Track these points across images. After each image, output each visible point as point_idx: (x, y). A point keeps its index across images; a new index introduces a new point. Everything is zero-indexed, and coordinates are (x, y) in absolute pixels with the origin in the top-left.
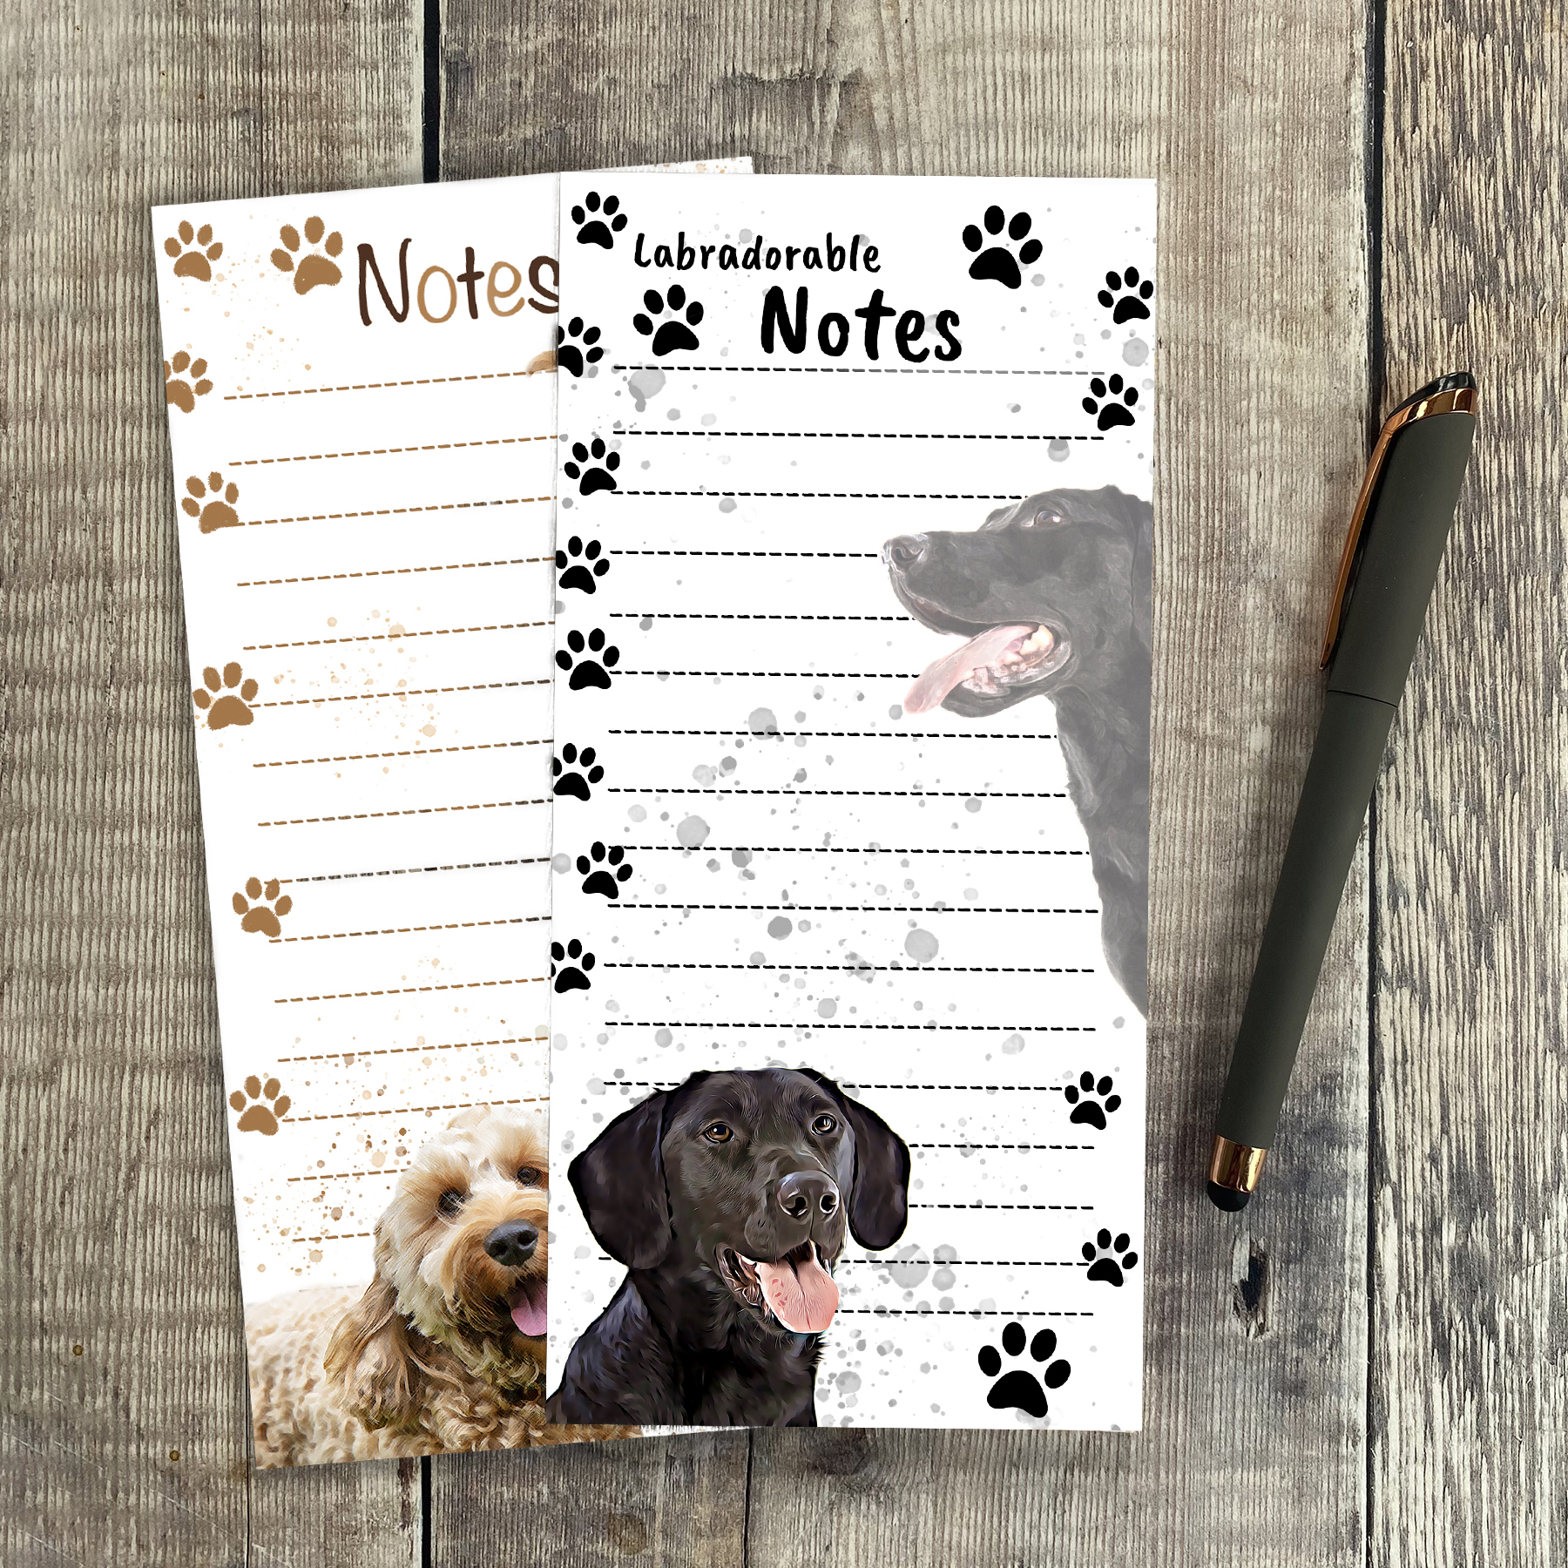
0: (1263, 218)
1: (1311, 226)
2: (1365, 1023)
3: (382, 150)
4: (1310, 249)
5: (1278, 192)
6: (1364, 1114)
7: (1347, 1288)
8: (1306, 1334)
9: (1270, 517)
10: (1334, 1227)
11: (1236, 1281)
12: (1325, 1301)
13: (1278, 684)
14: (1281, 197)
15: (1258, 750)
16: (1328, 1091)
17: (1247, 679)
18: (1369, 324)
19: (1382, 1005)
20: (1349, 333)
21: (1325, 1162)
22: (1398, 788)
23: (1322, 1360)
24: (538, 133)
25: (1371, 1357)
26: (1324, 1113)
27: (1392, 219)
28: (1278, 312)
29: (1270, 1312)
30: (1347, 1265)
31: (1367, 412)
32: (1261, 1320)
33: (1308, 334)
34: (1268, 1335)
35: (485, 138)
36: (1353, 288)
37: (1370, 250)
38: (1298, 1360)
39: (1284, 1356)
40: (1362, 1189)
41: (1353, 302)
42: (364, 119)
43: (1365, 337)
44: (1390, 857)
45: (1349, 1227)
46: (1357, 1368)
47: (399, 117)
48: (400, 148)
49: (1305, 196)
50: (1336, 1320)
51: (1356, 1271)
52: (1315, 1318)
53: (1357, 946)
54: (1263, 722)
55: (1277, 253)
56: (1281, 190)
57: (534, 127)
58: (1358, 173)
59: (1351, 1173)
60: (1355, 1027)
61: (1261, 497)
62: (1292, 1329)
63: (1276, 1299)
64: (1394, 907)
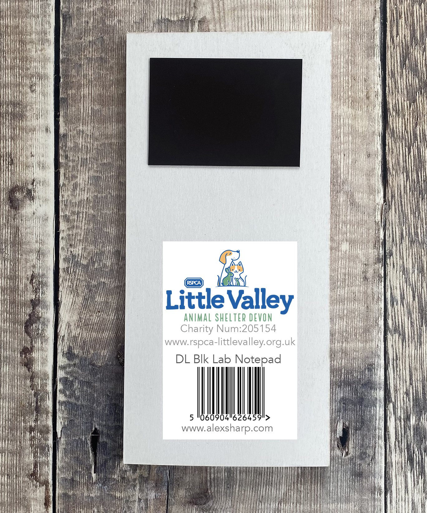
0: (345, 67)
1: (362, 69)
2: (383, 346)
3: (40, 45)
4: (361, 77)
5: (350, 58)
6: (383, 378)
7: (377, 439)
8: (363, 456)
9: (348, 170)
10: (372, 418)
11: (338, 436)
12: (369, 444)
13: (351, 227)
14: (351, 59)
15: (345, 251)
16: (370, 370)
17: (341, 226)
18: (382, 103)
19: (389, 339)
20: (375, 106)
21: (369, 395)
22: (393, 264)
23: (369, 464)
24: (94, 39)
25: (386, 463)
26: (369, 377)
27: (390, 67)
28: (350, 99)
29: (350, 448)
30: (377, 431)
31: (382, 133)
32: (347, 450)
33: (361, 106)
34: (349, 456)
35: (76, 41)
36: (376, 90)
37: (382, 77)
38: (360, 465)
39: (355, 463)
40: (382, 404)
41: (376, 95)
42: (34, 35)
43: (381, 107)
44: (391, 288)
45: (378, 418)
46: (381, 467)
47: (46, 34)
48: (46, 44)
49: (359, 59)
50: (373, 451)
51: (380, 433)
52: (366, 450)
53: (380, 319)
54: (346, 241)
55: (350, 79)
56: (351, 57)
57: (93, 37)
58: (378, 51)
59: (378, 399)
60: (379, 348)
61: (345, 163)
62: (358, 453)
63: (352, 443)
64: (393, 305)
